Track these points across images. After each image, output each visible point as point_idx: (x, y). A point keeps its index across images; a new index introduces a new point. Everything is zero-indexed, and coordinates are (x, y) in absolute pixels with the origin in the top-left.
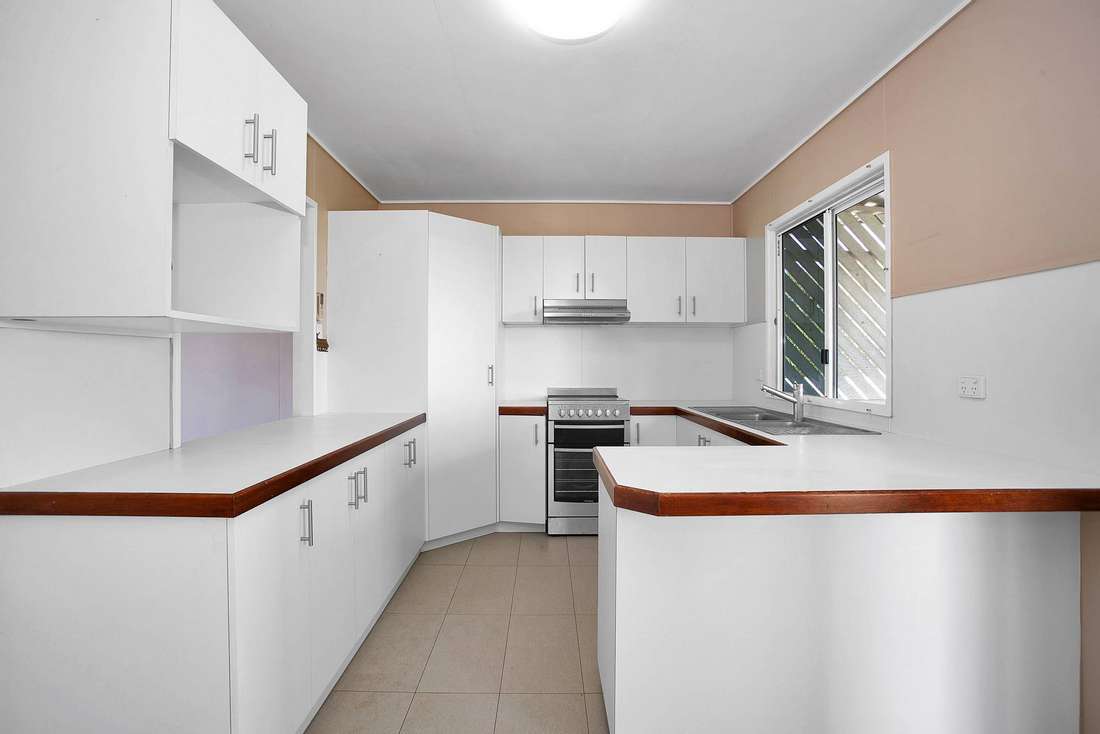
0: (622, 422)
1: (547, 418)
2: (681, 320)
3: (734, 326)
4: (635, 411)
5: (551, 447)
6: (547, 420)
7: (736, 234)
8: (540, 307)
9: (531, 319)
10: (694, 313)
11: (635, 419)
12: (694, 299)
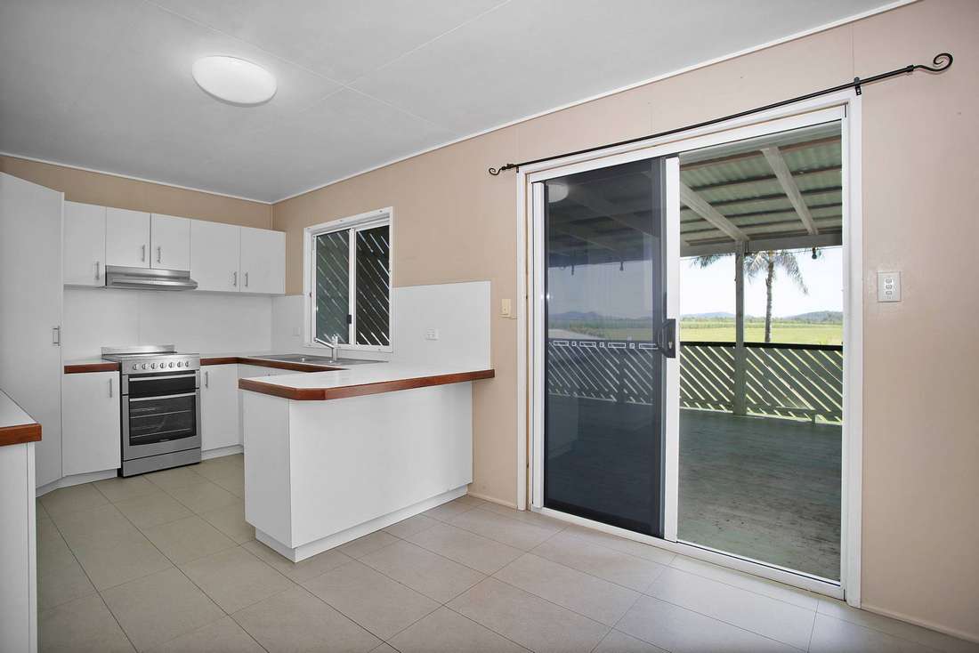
0: (193, 372)
1: (121, 372)
2: (236, 290)
3: (272, 296)
4: (205, 362)
5: (126, 398)
6: (121, 375)
7: (275, 228)
8: (102, 272)
9: (93, 283)
10: (247, 285)
11: (204, 369)
12: (247, 275)
